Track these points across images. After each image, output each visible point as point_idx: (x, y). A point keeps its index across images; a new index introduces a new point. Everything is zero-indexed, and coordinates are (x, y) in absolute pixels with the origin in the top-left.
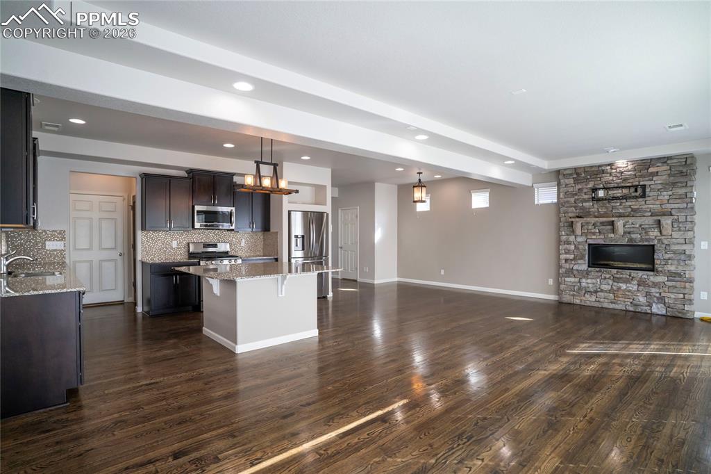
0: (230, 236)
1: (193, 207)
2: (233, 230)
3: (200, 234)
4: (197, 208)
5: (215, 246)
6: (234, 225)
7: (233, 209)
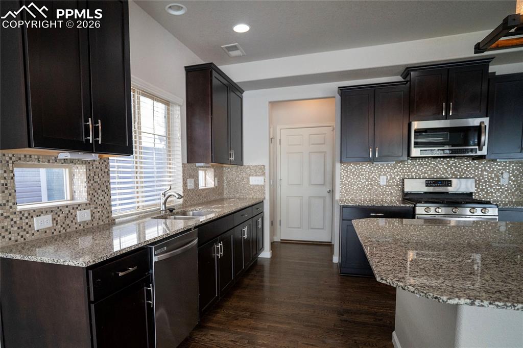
0: (477, 168)
1: (410, 126)
2: (482, 157)
3: (421, 165)
4: (416, 125)
5: (448, 183)
6: (485, 148)
7: (486, 121)
